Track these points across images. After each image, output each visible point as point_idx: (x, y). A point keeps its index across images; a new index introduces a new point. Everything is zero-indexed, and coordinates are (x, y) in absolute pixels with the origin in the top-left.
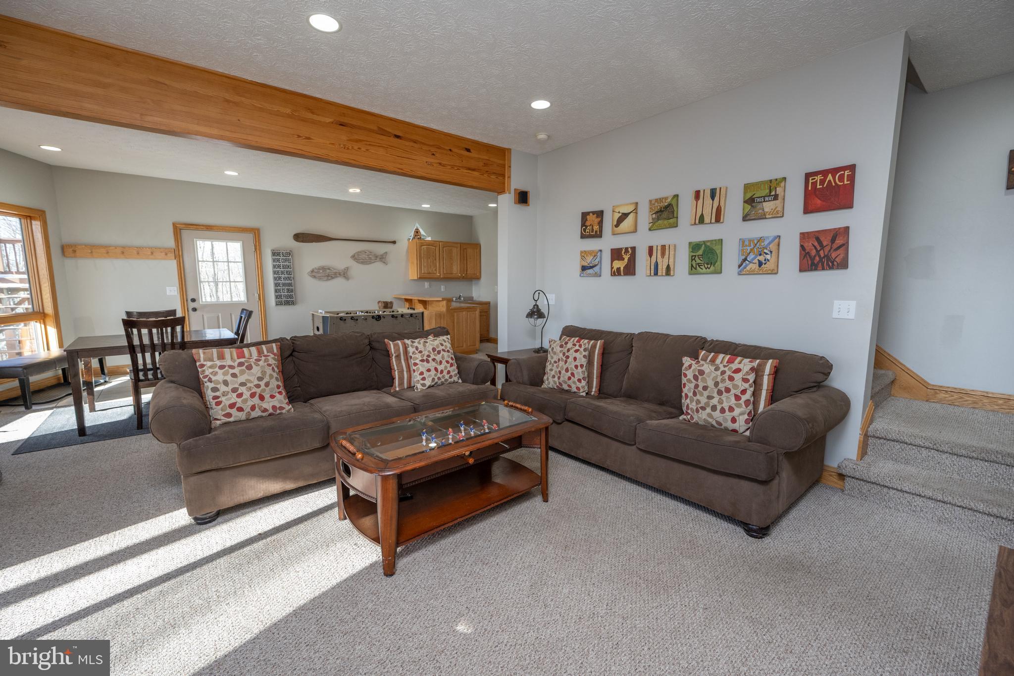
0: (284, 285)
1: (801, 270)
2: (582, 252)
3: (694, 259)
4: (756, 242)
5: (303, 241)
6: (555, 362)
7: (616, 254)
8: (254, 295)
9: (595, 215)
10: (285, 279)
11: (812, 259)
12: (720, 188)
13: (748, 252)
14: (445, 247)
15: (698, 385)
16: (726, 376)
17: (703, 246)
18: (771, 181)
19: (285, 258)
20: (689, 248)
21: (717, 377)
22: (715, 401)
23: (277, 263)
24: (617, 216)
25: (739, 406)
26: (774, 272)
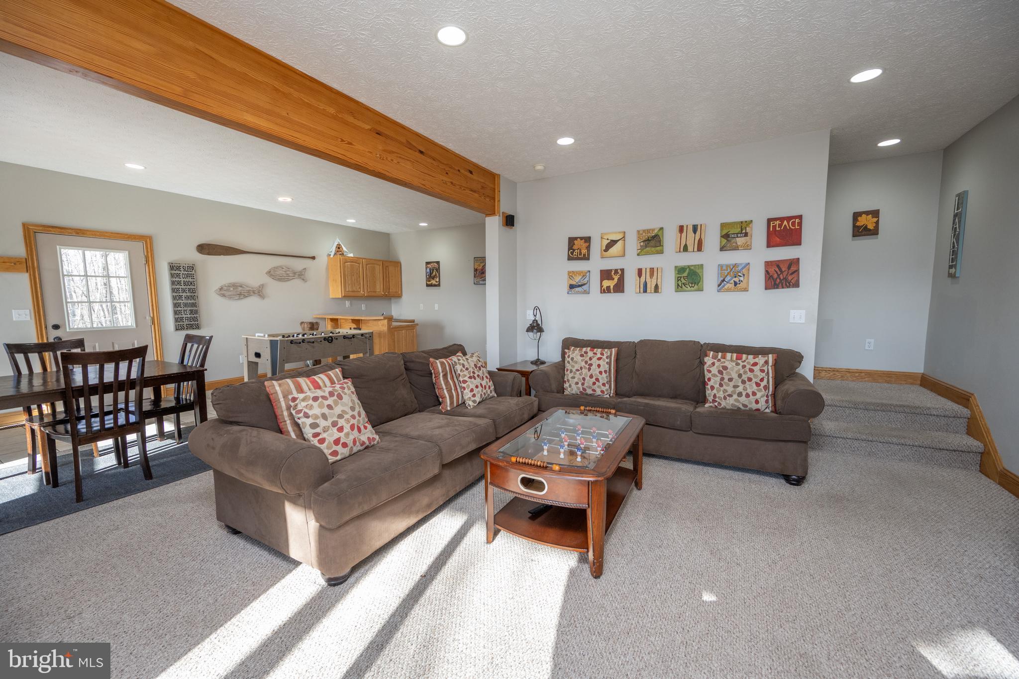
0: (186, 305)
1: (766, 289)
2: (569, 272)
3: (680, 280)
4: (732, 267)
5: (209, 254)
6: (578, 370)
7: (606, 275)
8: (146, 318)
9: (583, 240)
10: (187, 298)
11: (775, 280)
12: (701, 225)
13: (726, 274)
14: (369, 264)
15: (724, 378)
16: (747, 369)
17: (688, 269)
18: (742, 222)
19: (186, 273)
20: (675, 271)
21: (739, 370)
22: (740, 389)
23: (177, 279)
24: (605, 242)
25: (760, 391)
26: (746, 290)
